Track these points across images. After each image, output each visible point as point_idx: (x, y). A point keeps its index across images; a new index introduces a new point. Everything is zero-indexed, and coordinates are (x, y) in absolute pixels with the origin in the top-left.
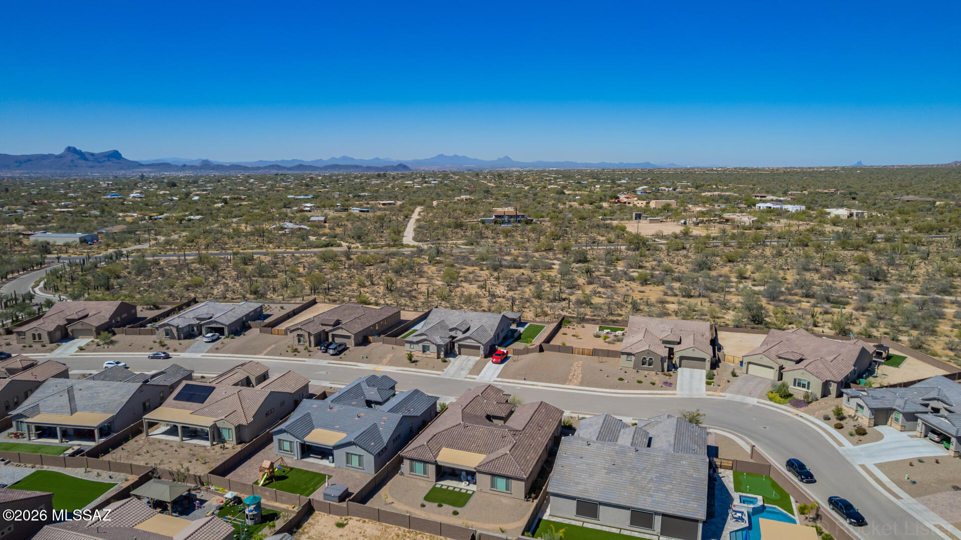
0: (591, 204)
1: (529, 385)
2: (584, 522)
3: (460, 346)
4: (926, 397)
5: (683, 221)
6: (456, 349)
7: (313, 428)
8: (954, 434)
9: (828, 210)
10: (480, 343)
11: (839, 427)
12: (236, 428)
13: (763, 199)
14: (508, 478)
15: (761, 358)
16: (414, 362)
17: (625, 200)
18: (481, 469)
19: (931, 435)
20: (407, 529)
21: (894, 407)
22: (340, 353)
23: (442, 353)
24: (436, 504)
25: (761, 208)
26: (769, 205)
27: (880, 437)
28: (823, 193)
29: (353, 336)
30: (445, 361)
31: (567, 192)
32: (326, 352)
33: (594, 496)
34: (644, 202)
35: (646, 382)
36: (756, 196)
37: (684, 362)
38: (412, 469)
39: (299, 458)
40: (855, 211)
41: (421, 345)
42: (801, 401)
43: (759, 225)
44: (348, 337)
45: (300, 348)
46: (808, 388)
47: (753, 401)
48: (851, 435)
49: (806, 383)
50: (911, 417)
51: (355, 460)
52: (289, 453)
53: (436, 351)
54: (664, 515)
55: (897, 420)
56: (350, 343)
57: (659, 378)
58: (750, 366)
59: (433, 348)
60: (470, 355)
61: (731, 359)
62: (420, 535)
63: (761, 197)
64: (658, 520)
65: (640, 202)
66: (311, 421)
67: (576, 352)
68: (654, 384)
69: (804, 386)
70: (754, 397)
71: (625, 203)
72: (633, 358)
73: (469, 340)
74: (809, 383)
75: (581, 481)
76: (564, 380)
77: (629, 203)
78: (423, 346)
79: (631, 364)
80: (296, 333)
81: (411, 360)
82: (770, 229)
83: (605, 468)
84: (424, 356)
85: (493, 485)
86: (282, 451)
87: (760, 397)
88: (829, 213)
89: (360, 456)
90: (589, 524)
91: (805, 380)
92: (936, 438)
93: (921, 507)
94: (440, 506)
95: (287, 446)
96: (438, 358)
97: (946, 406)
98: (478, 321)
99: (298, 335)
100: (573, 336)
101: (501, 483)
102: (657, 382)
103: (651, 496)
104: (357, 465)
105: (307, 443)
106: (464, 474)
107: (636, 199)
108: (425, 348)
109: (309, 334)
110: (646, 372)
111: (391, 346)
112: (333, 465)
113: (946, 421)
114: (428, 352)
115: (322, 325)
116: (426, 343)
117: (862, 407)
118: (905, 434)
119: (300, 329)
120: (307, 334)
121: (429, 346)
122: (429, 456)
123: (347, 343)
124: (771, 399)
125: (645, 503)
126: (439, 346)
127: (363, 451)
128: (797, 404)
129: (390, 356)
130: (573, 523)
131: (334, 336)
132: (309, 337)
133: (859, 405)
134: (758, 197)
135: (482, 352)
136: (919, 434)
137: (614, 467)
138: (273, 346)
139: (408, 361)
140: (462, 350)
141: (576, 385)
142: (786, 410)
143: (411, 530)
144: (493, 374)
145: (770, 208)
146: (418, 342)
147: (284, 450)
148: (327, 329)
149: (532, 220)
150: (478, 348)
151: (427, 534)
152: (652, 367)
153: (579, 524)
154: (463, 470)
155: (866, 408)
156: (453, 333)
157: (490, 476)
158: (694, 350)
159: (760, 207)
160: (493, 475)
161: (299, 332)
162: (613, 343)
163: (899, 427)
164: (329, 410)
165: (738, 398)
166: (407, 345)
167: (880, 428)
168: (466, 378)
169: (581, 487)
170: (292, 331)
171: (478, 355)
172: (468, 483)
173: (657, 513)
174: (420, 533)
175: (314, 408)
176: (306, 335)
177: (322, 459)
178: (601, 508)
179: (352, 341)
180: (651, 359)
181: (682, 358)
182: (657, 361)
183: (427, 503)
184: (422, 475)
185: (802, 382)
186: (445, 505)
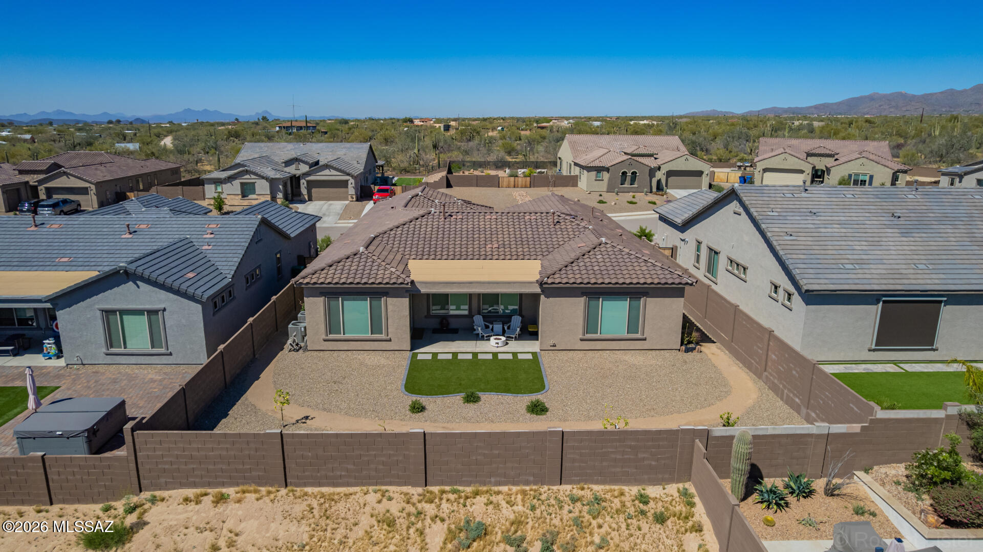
2: (895, 362)
6: (304, 191)
10: (348, 174)
14: (638, 294)
15: (785, 159)
18: (557, 280)
20: (415, 491)
24: (457, 399)
35: (642, 204)
37: (671, 179)
38: (333, 325)
41: (237, 183)
44: (84, 191)
49: (867, 178)
51: (137, 332)
53: (269, 192)
56: (91, 202)
57: (652, 198)
58: (767, 174)
59: (263, 187)
60: (328, 199)
62: (481, 500)
67: (505, 184)
68: (654, 204)
69: (864, 182)
72: (606, 176)
73: (327, 172)
74: (871, 177)
78: (242, 184)
81: (221, 210)
84: (246, 203)
85: (591, 323)
89: (152, 313)
90: (918, 364)
91: (865, 175)
94: (472, 399)
101: (613, 313)
102: (656, 201)
104: (146, 347)
106: (478, 320)
108: (246, 190)
110: (630, 193)
112: (61, 362)
114: (251, 196)
116: (247, 179)
121: (254, 184)
122: (385, 275)
123: (82, 204)
126: (272, 182)
127: (163, 294)
131: (49, 190)
135: (351, 190)
140: (315, 191)
143: (435, 489)
146: (230, 179)
148: (32, 179)
150: (344, 184)
151: (504, 489)
152: (635, 186)
158: (687, 159)
160: (592, 294)
166: (209, 189)
171: (346, 199)
172: (503, 338)
174: (476, 494)
178: (947, 313)
179: (92, 198)
180: (634, 173)
181: (670, 174)
182: (643, 176)
183: (424, 400)
184: (369, 335)
185: (861, 178)
186: (484, 396)
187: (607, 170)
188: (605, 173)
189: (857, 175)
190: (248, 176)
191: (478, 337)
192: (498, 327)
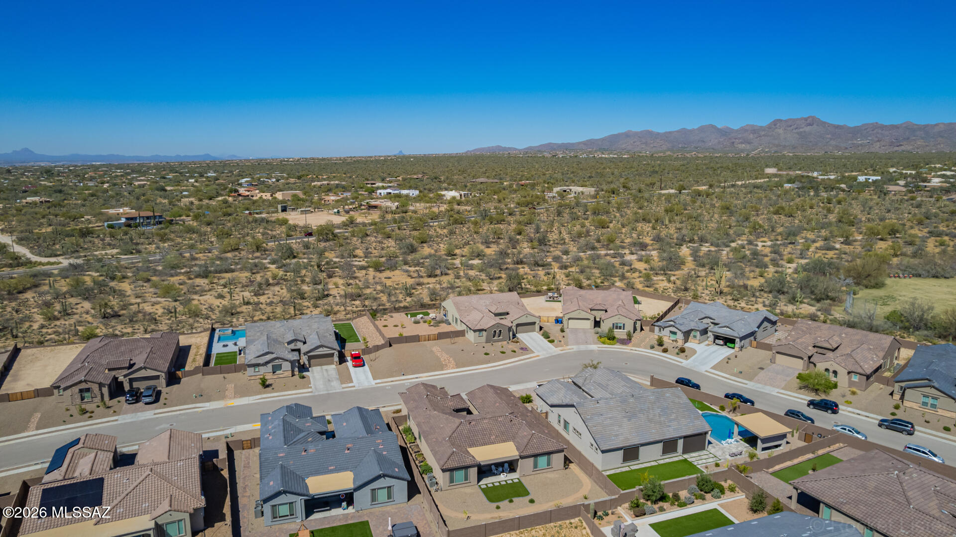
0: (211, 199)
1: (414, 378)
2: (629, 466)
3: (310, 358)
4: (700, 318)
5: (336, 210)
6: (306, 362)
7: (304, 480)
8: (738, 336)
9: (443, 193)
10: (335, 349)
11: (665, 351)
12: (192, 516)
13: (374, 186)
14: (549, 454)
15: (580, 313)
16: (268, 386)
17: (247, 193)
18: (525, 454)
19: (717, 341)
20: (517, 532)
21: (693, 328)
22: (157, 400)
23: (297, 369)
24: (507, 502)
25: (382, 194)
26: (389, 191)
27: (694, 352)
28: (414, 179)
29: (163, 374)
30: (303, 377)
31: (168, 188)
32: (137, 401)
33: (635, 441)
34: (269, 195)
35: (508, 352)
36: (367, 184)
37: (519, 329)
38: (452, 480)
39: (304, 518)
40: (462, 193)
41: (270, 366)
42: (624, 339)
43: (404, 209)
44: (157, 377)
45: (88, 407)
46: (624, 329)
47: (594, 347)
48: (678, 354)
49: (622, 325)
50: (704, 332)
51: (382, 495)
52: (289, 517)
53: (289, 369)
54: (685, 437)
55: (695, 337)
56: (161, 384)
57: (512, 346)
58: (570, 321)
59: (287, 366)
60: (321, 365)
61: (545, 319)
62: (534, 531)
63: (372, 184)
64: (681, 443)
65: (264, 194)
66: (293, 473)
67: (423, 339)
68: (515, 352)
69: (620, 328)
70: (591, 344)
71: (248, 196)
72: (484, 333)
73: (321, 349)
74: (624, 325)
75: (617, 433)
76: (442, 367)
77: (252, 196)
78: (273, 365)
79: (483, 339)
80: (76, 389)
81: (265, 385)
82: (415, 212)
83: (625, 417)
84: (275, 377)
86: (278, 519)
87: (595, 343)
88: (444, 195)
89: (389, 487)
90: (634, 466)
91: (621, 323)
92: (721, 342)
93: (759, 385)
94: (511, 501)
95: (284, 510)
96: (292, 376)
97: (712, 321)
98: (308, 328)
99: (81, 391)
100: (394, 326)
101: (542, 461)
102: (515, 349)
103: (669, 426)
104: (385, 499)
105: (315, 497)
106: (493, 467)
107: (257, 191)
108: (276, 369)
109: (101, 385)
110: (500, 343)
111: (222, 375)
112: (351, 510)
113: (728, 329)
114: (280, 372)
115: (109, 370)
116: (277, 362)
117: (675, 333)
118: (703, 345)
119: (85, 381)
120: (97, 386)
121: (281, 365)
123: (158, 385)
124: (604, 343)
125: (670, 434)
126: (289, 362)
127: (394, 480)
128: (623, 342)
129: (231, 387)
130: (624, 470)
131: (131, 381)
132: (100, 390)
133: (671, 332)
134: (369, 184)
135: (336, 359)
136: (710, 343)
137: (628, 414)
138: (38, 415)
139: (260, 386)
140: (312, 361)
141: (453, 368)
142: (617, 347)
143: (522, 530)
144: (367, 378)
145: (390, 193)
146: (266, 363)
147: (280, 517)
149: (172, 220)
150: (332, 355)
151: (538, 527)
152: (501, 338)
153: (627, 469)
154: (490, 465)
155: (679, 333)
156: (292, 346)
157: (532, 459)
158: (527, 317)
159: (380, 193)
160: (536, 456)
161: (84, 386)
162: (438, 326)
163: (698, 342)
164: (303, 453)
165: (583, 347)
166: (250, 371)
167: (687, 345)
168: (343, 388)
169: (621, 438)
170: (65, 389)
171: (332, 363)
172: (506, 474)
173: (680, 438)
174: (532, 530)
175: (282, 457)
176: (95, 388)
177: (330, 510)
178: (641, 449)
179: (163, 381)
180: (500, 331)
181: (518, 325)
182: (505, 332)
183: (499, 504)
184: (464, 482)
185: (619, 325)
186: (514, 499)
187: (485, 330)
188: (484, 332)
189: (616, 323)
190: (277, 361)
191: (495, 474)
192: (501, 469)
